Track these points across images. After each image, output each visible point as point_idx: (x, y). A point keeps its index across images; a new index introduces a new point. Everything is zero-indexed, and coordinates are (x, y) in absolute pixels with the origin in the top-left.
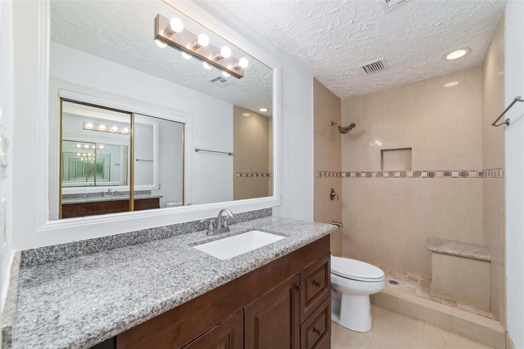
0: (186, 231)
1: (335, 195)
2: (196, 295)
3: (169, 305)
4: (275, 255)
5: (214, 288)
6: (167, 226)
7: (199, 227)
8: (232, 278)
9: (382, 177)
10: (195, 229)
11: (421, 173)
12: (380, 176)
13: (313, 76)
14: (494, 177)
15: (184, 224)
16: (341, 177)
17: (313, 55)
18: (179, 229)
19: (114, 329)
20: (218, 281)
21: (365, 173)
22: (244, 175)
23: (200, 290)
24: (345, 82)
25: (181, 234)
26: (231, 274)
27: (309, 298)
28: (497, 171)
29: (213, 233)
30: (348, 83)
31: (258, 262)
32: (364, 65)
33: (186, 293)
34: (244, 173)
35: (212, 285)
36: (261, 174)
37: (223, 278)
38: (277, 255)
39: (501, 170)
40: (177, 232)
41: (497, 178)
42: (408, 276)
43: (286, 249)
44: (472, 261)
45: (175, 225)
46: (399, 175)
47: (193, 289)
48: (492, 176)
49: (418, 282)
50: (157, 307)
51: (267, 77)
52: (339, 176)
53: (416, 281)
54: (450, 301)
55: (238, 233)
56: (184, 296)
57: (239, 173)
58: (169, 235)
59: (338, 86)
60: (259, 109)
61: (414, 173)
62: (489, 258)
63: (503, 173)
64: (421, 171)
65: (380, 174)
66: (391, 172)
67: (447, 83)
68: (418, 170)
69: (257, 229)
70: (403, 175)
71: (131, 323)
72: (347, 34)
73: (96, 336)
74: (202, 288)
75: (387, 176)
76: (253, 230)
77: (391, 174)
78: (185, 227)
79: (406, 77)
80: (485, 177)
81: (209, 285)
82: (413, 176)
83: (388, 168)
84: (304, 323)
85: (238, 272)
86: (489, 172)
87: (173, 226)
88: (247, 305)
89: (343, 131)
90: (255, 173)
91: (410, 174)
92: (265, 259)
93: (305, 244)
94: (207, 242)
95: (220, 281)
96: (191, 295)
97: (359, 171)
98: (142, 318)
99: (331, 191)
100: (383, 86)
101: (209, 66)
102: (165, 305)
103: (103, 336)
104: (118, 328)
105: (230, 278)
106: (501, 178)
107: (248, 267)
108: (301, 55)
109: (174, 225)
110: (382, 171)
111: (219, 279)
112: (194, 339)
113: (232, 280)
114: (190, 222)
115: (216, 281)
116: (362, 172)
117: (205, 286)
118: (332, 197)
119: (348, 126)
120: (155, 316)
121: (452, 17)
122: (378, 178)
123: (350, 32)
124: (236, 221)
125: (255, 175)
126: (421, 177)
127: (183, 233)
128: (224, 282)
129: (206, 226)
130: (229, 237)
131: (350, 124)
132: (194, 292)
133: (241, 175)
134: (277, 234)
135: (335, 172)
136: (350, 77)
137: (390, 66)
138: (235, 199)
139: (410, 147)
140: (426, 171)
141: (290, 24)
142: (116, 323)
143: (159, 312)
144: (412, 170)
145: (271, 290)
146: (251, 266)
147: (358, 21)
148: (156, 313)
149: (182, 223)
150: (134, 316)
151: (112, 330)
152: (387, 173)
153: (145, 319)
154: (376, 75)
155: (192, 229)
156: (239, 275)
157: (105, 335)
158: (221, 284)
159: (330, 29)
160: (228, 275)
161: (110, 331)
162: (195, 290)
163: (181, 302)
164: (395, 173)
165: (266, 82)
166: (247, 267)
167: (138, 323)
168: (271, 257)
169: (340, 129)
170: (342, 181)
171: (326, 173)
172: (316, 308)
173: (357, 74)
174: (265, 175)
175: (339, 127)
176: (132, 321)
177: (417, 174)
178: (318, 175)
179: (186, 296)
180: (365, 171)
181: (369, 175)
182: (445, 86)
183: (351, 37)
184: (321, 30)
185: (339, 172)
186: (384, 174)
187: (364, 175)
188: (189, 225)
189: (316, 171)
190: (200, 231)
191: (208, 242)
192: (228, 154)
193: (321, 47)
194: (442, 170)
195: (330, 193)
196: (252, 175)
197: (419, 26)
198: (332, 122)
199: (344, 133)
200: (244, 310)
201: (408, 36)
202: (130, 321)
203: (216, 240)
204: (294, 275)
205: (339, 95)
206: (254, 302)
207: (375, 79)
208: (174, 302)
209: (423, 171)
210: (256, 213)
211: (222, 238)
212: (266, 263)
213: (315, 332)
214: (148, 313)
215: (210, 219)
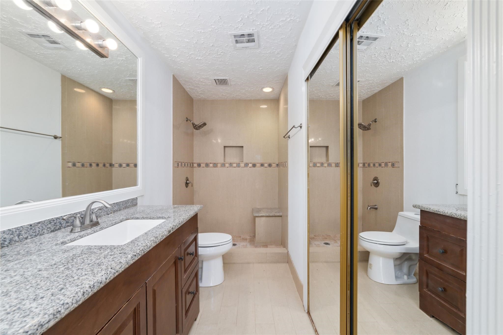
0: (34, 234)
1: (189, 183)
2: (117, 274)
3: (97, 286)
4: (168, 232)
5: (129, 265)
6: (4, 231)
7: (54, 227)
8: (142, 255)
9: (225, 167)
10: (49, 229)
11: (248, 164)
12: (223, 166)
13: (173, 74)
14: (283, 167)
15: (31, 225)
16: (193, 167)
17: (177, 56)
18: (23, 232)
19: (51, 320)
20: (132, 258)
21: (212, 164)
22: (79, 165)
23: (120, 268)
24: (199, 86)
25: (26, 238)
26: (141, 251)
27: (186, 266)
28: (285, 163)
29: (81, 229)
30: (201, 88)
31: (158, 239)
32: (215, 78)
33: (109, 274)
34: (78, 162)
35: (128, 262)
36: (102, 164)
37: (135, 255)
38: (169, 231)
39: (286, 163)
40: (21, 237)
41: (285, 167)
42: (241, 238)
43: (174, 226)
44: (274, 218)
45: (17, 229)
46: (236, 166)
47: (114, 269)
48: (282, 166)
49: (248, 240)
50: (87, 291)
51: (122, 59)
52: (192, 166)
53: (246, 239)
54: (264, 246)
55: (112, 225)
56: (108, 276)
57: (70, 162)
58: (6, 243)
59: (193, 87)
60: (101, 88)
61: (244, 164)
62: (281, 214)
63: (287, 165)
64: (248, 163)
65: (223, 165)
66: (231, 163)
67: (262, 105)
68: (247, 162)
69: (131, 218)
70: (238, 165)
71: (66, 310)
72: (207, 52)
73: (34, 331)
74: (120, 266)
75: (228, 166)
76: (126, 220)
77: (231, 164)
78: (33, 229)
79: (241, 95)
80: (279, 167)
81: (126, 263)
82: (244, 166)
83: (228, 160)
84: (184, 287)
85: (145, 249)
86: (281, 164)
87: (14, 230)
88: (148, 279)
89: (197, 128)
90: (94, 163)
91: (242, 165)
92: (162, 236)
93: (186, 221)
94: (77, 239)
95: (133, 258)
96: (113, 274)
97: (208, 162)
98: (75, 303)
99: (186, 180)
100: (226, 97)
101: (60, 30)
102: (94, 288)
103: (42, 329)
104: (55, 318)
105: (140, 254)
106: (286, 167)
107: (152, 244)
108: (165, 52)
109: (15, 228)
110: (224, 162)
111: (132, 257)
112: (110, 319)
113: (141, 256)
114: (40, 222)
115: (131, 259)
116: (210, 163)
117: (123, 265)
118: (187, 184)
119: (201, 125)
120: (86, 299)
121: (267, 68)
122: (221, 168)
123: (209, 51)
124: (100, 215)
125: (94, 165)
126: (249, 167)
127: (29, 237)
128: (136, 259)
129: (63, 224)
130: (102, 230)
131: (203, 123)
132: (115, 271)
133: (74, 165)
134: (156, 218)
135: (189, 163)
136: (204, 84)
137: (233, 84)
138: (64, 195)
139: (242, 146)
140: (251, 163)
141: (160, 23)
142: (51, 314)
143: (89, 295)
144: (244, 162)
145: (163, 263)
146: (153, 243)
147: (217, 47)
148: (87, 296)
149: (28, 225)
150: (67, 303)
151: (49, 321)
152: (228, 164)
153: (78, 303)
154: (223, 88)
155: (44, 231)
156: (146, 251)
157: (43, 328)
158: (134, 261)
159: (195, 42)
160: (138, 252)
161: (47, 323)
162: (116, 269)
163: (106, 282)
164: (234, 164)
165: (119, 63)
166: (150, 244)
167: (72, 310)
168: (166, 233)
169: (194, 126)
170: (194, 171)
171: (182, 163)
172: (191, 274)
173: (209, 83)
174: (108, 165)
175: (193, 124)
176: (67, 308)
177: (246, 165)
178: (176, 165)
179: (110, 276)
180: (212, 163)
181: (215, 165)
182: (261, 107)
183: (210, 55)
184: (188, 41)
185: (192, 163)
186: (226, 164)
187: (211, 165)
188: (38, 226)
189: (174, 162)
190: (56, 231)
191: (79, 239)
192: (53, 137)
193: (184, 52)
194: (260, 162)
195: (185, 181)
196: (91, 165)
197: (251, 66)
198: (187, 118)
199: (197, 130)
200: (146, 284)
201: (245, 69)
202: (66, 309)
203: (88, 235)
204: (177, 249)
205: (193, 95)
206: (152, 275)
207: (222, 91)
208: (100, 283)
209: (250, 163)
210: (121, 204)
211: (95, 232)
212: (163, 239)
213: (190, 294)
214: (80, 298)
215: (76, 214)
